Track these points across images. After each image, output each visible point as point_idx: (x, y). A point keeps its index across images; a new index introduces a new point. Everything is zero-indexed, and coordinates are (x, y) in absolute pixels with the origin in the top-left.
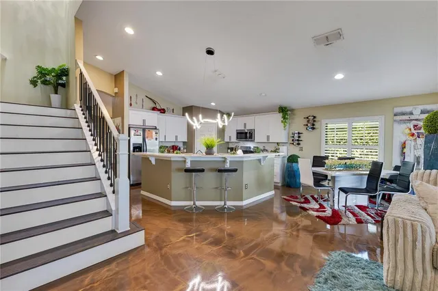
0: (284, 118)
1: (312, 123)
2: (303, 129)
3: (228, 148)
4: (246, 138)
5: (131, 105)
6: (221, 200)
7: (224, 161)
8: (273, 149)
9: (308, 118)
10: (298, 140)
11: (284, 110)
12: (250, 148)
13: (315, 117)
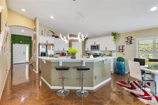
0: (115, 38)
1: (130, 41)
2: (124, 44)
3: (87, 54)
4: (95, 48)
5: (42, 34)
6: (80, 86)
7: (82, 62)
8: (109, 54)
9: (127, 38)
10: (122, 50)
11: (114, 35)
12: (97, 53)
13: (131, 37)
